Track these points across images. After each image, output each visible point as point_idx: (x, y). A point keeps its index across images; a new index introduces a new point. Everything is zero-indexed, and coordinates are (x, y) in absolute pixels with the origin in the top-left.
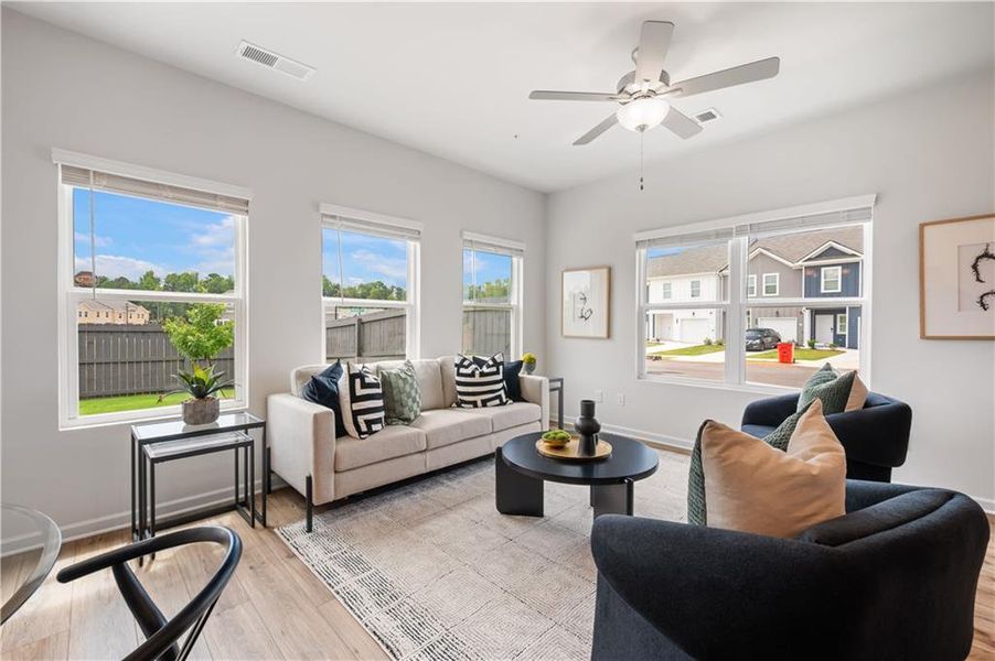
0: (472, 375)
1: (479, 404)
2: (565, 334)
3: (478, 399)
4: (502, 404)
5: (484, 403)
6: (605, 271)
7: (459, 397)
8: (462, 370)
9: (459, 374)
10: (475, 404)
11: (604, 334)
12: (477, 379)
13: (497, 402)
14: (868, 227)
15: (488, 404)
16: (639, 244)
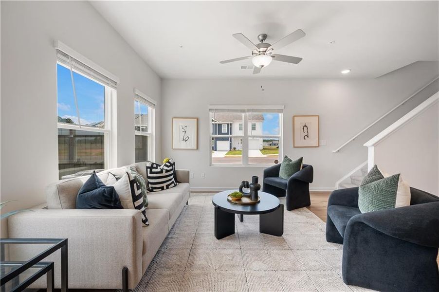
0: (161, 172)
1: (165, 188)
2: (174, 148)
3: (164, 185)
4: (175, 185)
5: (167, 187)
6: (196, 120)
7: (150, 186)
8: (154, 170)
9: (151, 172)
10: (162, 188)
11: (196, 148)
12: (164, 174)
13: (173, 185)
14: (281, 115)
15: (170, 187)
16: (211, 110)
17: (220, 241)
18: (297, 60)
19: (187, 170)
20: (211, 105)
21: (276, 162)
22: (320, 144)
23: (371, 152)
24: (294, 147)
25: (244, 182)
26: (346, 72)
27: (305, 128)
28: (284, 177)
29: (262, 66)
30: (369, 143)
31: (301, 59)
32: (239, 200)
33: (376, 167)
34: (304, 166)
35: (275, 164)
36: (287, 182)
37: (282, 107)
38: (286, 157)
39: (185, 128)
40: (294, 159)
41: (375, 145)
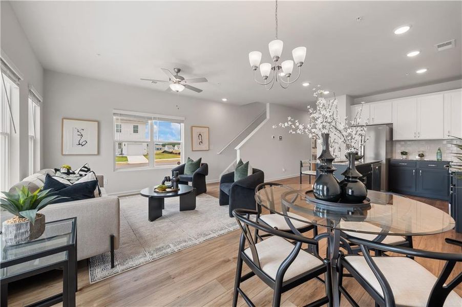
2: (64, 153)
6: (97, 123)
11: (97, 153)
14: (182, 125)
16: (114, 114)
17: (154, 222)
18: (199, 91)
19: (102, 175)
20: (115, 109)
21: (179, 163)
22: (210, 148)
23: (238, 152)
24: (193, 151)
25: (166, 177)
26: (225, 100)
27: (200, 136)
28: (188, 173)
29: (178, 91)
30: (237, 148)
31: (202, 91)
32: (165, 190)
33: (241, 159)
34: (202, 164)
35: (178, 166)
36: (192, 176)
37: (183, 119)
38: (189, 158)
39: (82, 131)
40: (195, 160)
41: (240, 149)
